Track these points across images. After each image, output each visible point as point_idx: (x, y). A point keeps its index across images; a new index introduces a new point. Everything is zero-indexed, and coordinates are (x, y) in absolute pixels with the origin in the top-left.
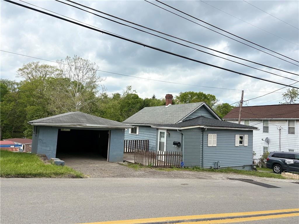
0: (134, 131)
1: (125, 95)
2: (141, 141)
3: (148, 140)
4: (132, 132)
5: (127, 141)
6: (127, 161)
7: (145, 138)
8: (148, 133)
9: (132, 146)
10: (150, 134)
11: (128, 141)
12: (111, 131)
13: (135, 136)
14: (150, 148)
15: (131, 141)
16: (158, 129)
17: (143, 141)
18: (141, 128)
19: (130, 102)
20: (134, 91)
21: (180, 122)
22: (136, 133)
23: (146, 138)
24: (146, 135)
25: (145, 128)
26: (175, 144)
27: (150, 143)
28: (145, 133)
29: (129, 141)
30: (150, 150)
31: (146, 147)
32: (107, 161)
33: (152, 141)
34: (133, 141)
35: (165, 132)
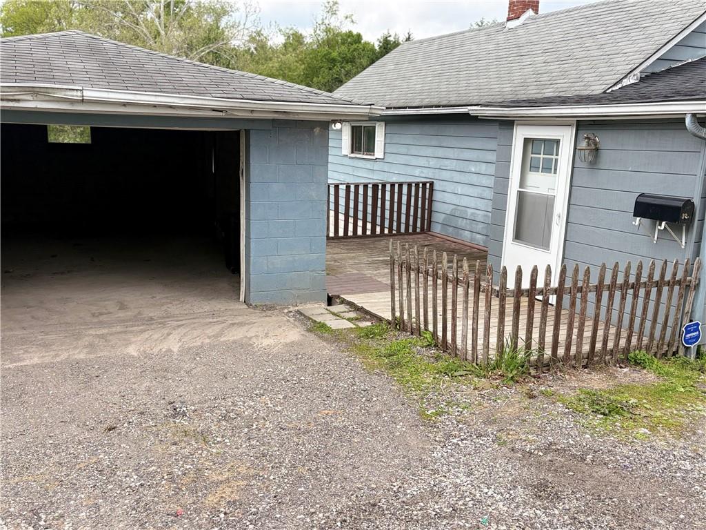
0: (362, 140)
1: (318, 32)
2: (401, 185)
3: (432, 184)
4: (356, 146)
5: (337, 187)
6: (343, 302)
7: (417, 172)
8: (429, 151)
9: (360, 207)
10: (440, 152)
11: (342, 188)
12: (247, 132)
13: (369, 165)
14: (437, 217)
15: (357, 187)
16: (507, 124)
17: (410, 185)
18: (395, 128)
19: (334, 54)
20: (347, 18)
21: (626, 82)
22: (374, 152)
23: (418, 175)
24: (422, 162)
25: (416, 129)
26: (648, 209)
27: (437, 196)
28: (414, 150)
29: (348, 187)
30: (437, 229)
31: (419, 210)
32: (242, 298)
33: (449, 187)
34: (366, 186)
35: (566, 137)
